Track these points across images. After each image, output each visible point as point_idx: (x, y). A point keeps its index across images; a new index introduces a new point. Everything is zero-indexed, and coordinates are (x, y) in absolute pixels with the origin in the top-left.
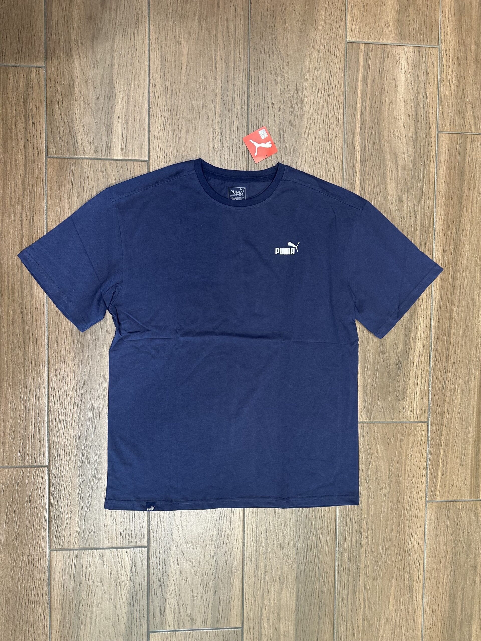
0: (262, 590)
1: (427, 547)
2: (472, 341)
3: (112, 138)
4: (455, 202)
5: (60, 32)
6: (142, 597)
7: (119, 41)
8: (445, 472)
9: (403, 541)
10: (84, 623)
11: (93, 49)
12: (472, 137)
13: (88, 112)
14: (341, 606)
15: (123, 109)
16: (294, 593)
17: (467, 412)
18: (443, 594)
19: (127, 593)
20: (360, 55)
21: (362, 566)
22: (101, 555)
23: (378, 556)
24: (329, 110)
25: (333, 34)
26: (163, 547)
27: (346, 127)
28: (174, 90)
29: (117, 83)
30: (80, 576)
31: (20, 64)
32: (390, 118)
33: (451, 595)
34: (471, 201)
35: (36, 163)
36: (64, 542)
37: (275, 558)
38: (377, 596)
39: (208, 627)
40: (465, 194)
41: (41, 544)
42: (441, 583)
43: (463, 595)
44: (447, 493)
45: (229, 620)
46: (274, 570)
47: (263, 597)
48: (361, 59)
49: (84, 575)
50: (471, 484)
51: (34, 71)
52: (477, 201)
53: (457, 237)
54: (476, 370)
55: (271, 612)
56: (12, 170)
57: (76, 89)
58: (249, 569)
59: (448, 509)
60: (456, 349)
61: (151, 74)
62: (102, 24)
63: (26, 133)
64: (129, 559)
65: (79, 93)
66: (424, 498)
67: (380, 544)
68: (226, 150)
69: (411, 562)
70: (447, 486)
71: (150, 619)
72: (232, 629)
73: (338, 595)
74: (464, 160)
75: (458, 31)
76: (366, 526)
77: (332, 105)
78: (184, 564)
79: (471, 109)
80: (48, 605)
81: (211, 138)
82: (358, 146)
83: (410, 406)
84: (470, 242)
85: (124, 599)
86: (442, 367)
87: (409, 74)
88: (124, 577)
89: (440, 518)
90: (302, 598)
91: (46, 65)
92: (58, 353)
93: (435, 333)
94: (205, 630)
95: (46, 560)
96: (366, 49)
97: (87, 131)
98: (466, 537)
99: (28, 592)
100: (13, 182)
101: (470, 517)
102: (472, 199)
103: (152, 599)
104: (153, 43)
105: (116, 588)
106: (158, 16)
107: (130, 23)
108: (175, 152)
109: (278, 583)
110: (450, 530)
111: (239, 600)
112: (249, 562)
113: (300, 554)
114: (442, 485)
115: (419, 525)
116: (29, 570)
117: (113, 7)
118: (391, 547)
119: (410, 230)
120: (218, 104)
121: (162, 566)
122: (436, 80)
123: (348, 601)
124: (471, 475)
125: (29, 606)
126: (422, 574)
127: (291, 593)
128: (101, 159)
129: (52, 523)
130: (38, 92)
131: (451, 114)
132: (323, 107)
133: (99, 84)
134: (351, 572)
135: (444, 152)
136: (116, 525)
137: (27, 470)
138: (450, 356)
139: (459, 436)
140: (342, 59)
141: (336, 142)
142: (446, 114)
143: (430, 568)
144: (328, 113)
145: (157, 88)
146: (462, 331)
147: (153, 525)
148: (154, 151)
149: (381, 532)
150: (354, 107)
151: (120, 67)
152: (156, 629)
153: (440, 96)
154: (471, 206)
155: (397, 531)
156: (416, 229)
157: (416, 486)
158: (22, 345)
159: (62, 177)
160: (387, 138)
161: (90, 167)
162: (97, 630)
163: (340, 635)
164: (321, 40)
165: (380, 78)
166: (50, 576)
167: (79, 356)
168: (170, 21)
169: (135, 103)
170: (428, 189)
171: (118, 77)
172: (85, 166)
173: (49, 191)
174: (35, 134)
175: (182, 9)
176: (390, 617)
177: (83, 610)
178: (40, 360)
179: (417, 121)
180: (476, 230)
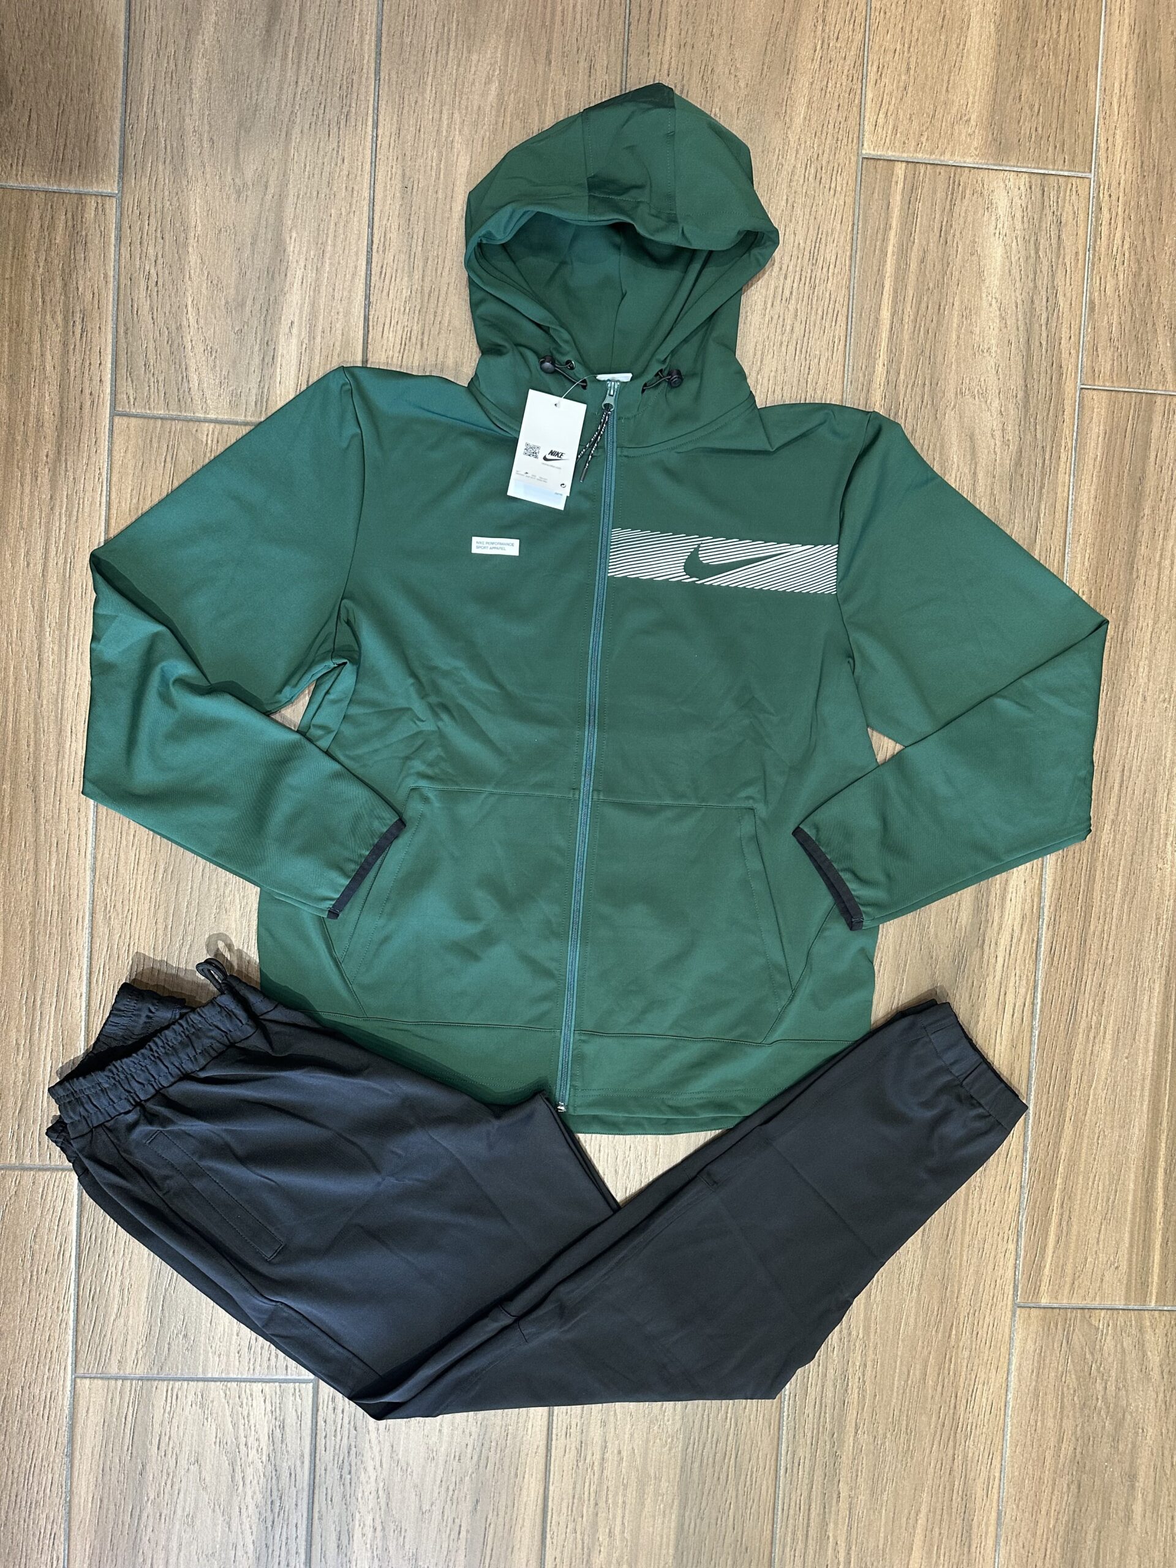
0: (592, 1502)
2: (1146, 909)
3: (275, 371)
4: (1117, 562)
5: (159, 111)
6: (296, 1505)
7: (302, 138)
9: (953, 1401)
11: (237, 155)
13: (219, 307)
15: (302, 305)
16: (673, 1517)
18: (1047, 1540)
19: (258, 1492)
20: (892, 189)
21: (845, 1459)
22: (200, 1397)
23: (888, 1435)
24: (812, 324)
25: (829, 137)
27: (851, 368)
28: (429, 262)
29: (293, 240)
30: (144, 1444)
31: (59, 185)
32: (963, 348)
33: (1068, 1543)
34: (1157, 559)
35: (86, 428)
36: (109, 1359)
38: (882, 1535)
40: (1143, 543)
41: (53, 1360)
42: (1043, 1512)
43: (1098, 1547)
44: (1067, 1286)
46: (624, 1454)
48: (897, 200)
49: (155, 1442)
51: (92, 203)
54: (1154, 982)
56: (26, 441)
57: (190, 250)
58: (563, 1450)
59: (1070, 1326)
60: (1106, 928)
61: (376, 219)
62: (262, 96)
63: (65, 353)
64: (269, 1408)
65: (199, 261)
66: (1010, 1296)
67: (893, 1404)
69: (970, 1455)
70: (1069, 1269)
73: (784, 1527)
74: (1145, 458)
75: (1141, 140)
76: (859, 1358)
77: (821, 313)
80: (62, 1512)
84: (1150, 662)
85: (250, 1508)
86: (1069, 971)
87: (1015, 241)
88: (253, 1453)
89: (1048, 1347)
90: (691, 1531)
91: (122, 190)
92: (118, 894)
93: (1054, 885)
95: (63, 1399)
96: (910, 176)
97: (214, 353)
98: (1111, 1400)
99: (16, 1475)
100: (28, 471)
101: (1123, 1351)
102: (1161, 555)
103: (319, 1512)
104: (385, 143)
105: (233, 1477)
106: (399, 81)
107: (329, 95)
109: (635, 1488)
110: (1072, 1380)
111: (534, 1526)
114: (1057, 1266)
115: (995, 1362)
116: (21, 1423)
117: (290, 55)
118: (921, 1413)
122: (1081, 256)
123: (806, 1546)
124: (1131, 1246)
125: (17, 1511)
127: (664, 1517)
129: (83, 1309)
130: (100, 255)
131: (1116, 343)
132: (796, 316)
133: (249, 240)
134: (819, 1473)
135: (1094, 436)
137: (28, 1177)
138: (1088, 944)
139: (1103, 1144)
140: (849, 200)
142: (1102, 343)
143: (1017, 1474)
144: (807, 331)
145: (390, 257)
146: (1123, 883)
149: (897, 1375)
150: (872, 317)
151: (300, 201)
153: (1090, 300)
154: (1156, 571)
155: (939, 1375)
158: (31, 869)
159: (147, 462)
164: (797, 153)
165: (940, 247)
166: (71, 1441)
167: (168, 902)
168: (428, 92)
169: (334, 290)
170: (1050, 528)
171: (296, 226)
173: (114, 495)
174: (87, 357)
175: (459, 65)
177: (150, 1529)
178: (72, 908)
179: (1029, 356)
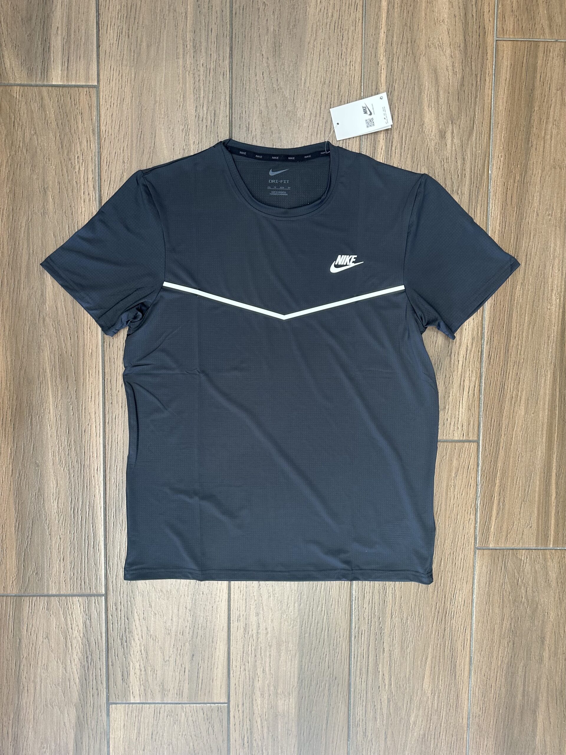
1: (476, 609)
8: (501, 509)
10: (26, 688)
12: (545, 45)
14: (358, 681)
17: (534, 430)
26: (125, 596)
37: (270, 616)
39: (184, 700)
45: (210, 692)
47: (255, 666)
50: (538, 527)
52: (551, 137)
53: (522, 186)
55: (266, 685)
68: (202, 69)
71: (110, 687)
72: (217, 705)
78: (153, 618)
79: (544, 5)
81: (181, 53)
82: (383, 60)
83: (453, 420)
94: (180, 704)
108: (133, 73)
112: (237, 620)
113: (303, 612)
119: (456, 177)
120: (190, 7)
121: (124, 620)
126: (468, 644)
128: (37, 86)
136: (64, 566)
141: (352, 56)
147: (112, 567)
148: (105, 72)
152: (117, 699)
156: (464, 176)
157: (461, 528)
160: (424, 48)
161: (22, 96)
162: (42, 698)
163: (357, 719)
172: (15, 96)
176: (425, 699)
180: (549, 176)
